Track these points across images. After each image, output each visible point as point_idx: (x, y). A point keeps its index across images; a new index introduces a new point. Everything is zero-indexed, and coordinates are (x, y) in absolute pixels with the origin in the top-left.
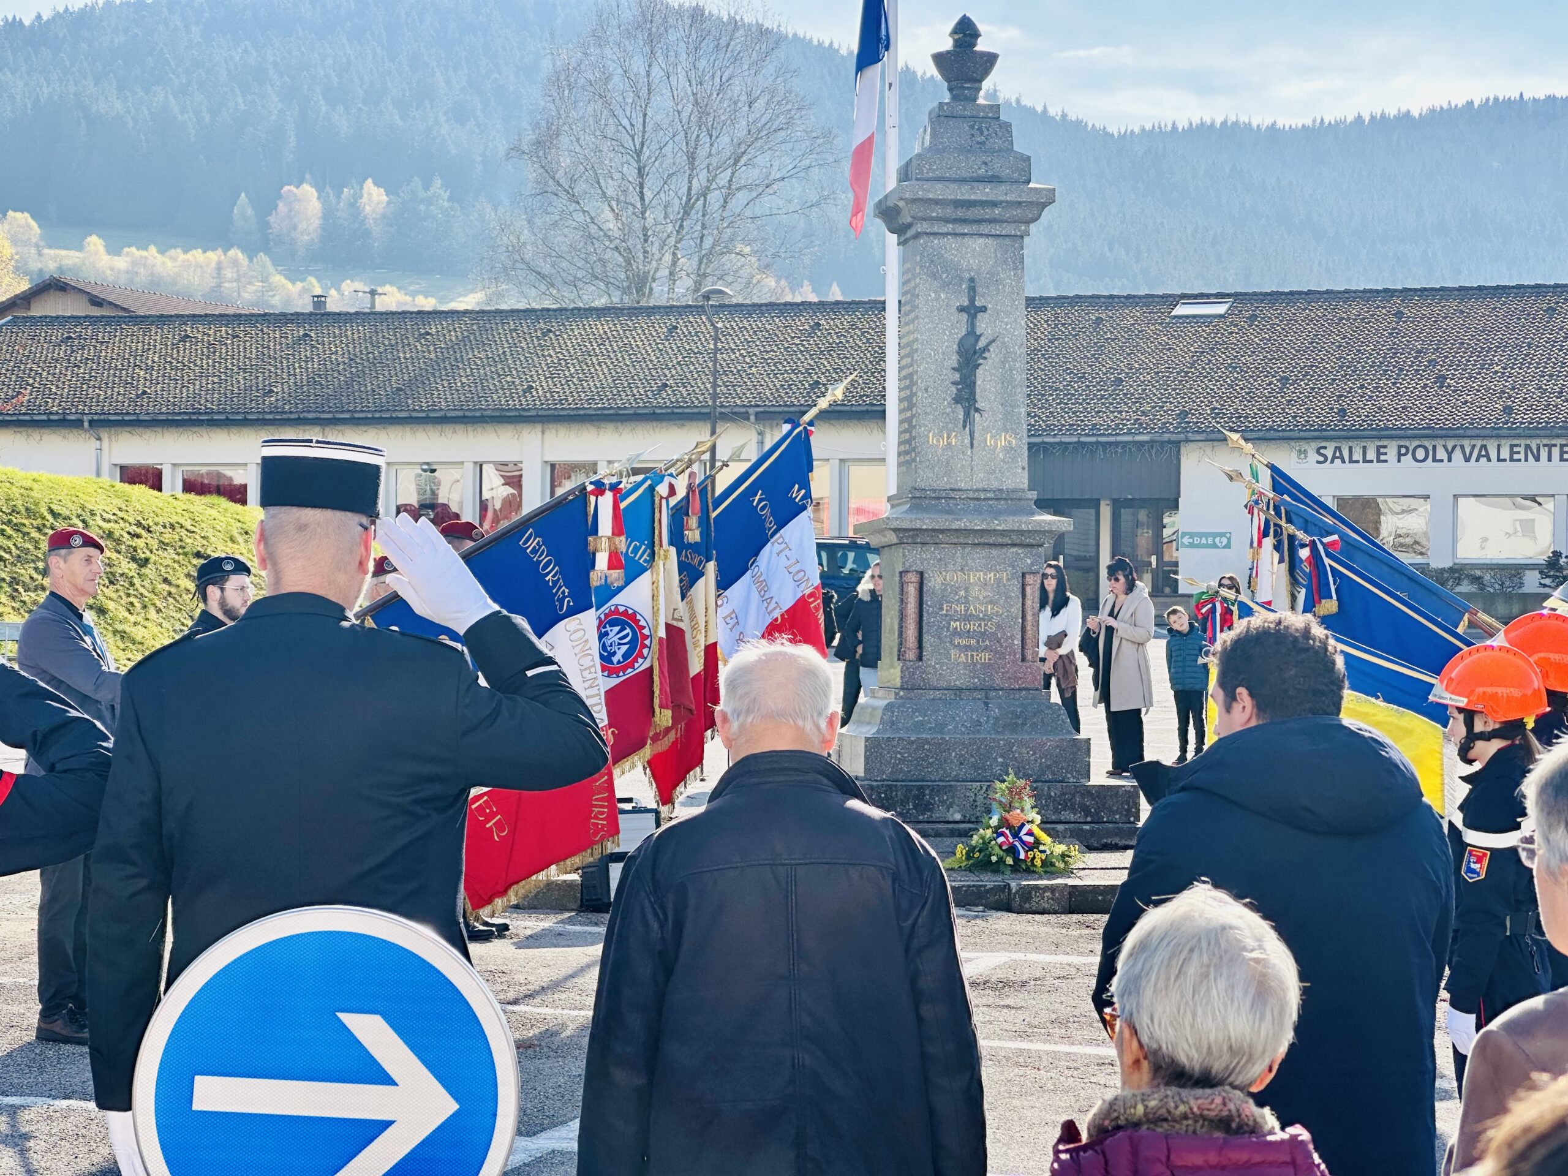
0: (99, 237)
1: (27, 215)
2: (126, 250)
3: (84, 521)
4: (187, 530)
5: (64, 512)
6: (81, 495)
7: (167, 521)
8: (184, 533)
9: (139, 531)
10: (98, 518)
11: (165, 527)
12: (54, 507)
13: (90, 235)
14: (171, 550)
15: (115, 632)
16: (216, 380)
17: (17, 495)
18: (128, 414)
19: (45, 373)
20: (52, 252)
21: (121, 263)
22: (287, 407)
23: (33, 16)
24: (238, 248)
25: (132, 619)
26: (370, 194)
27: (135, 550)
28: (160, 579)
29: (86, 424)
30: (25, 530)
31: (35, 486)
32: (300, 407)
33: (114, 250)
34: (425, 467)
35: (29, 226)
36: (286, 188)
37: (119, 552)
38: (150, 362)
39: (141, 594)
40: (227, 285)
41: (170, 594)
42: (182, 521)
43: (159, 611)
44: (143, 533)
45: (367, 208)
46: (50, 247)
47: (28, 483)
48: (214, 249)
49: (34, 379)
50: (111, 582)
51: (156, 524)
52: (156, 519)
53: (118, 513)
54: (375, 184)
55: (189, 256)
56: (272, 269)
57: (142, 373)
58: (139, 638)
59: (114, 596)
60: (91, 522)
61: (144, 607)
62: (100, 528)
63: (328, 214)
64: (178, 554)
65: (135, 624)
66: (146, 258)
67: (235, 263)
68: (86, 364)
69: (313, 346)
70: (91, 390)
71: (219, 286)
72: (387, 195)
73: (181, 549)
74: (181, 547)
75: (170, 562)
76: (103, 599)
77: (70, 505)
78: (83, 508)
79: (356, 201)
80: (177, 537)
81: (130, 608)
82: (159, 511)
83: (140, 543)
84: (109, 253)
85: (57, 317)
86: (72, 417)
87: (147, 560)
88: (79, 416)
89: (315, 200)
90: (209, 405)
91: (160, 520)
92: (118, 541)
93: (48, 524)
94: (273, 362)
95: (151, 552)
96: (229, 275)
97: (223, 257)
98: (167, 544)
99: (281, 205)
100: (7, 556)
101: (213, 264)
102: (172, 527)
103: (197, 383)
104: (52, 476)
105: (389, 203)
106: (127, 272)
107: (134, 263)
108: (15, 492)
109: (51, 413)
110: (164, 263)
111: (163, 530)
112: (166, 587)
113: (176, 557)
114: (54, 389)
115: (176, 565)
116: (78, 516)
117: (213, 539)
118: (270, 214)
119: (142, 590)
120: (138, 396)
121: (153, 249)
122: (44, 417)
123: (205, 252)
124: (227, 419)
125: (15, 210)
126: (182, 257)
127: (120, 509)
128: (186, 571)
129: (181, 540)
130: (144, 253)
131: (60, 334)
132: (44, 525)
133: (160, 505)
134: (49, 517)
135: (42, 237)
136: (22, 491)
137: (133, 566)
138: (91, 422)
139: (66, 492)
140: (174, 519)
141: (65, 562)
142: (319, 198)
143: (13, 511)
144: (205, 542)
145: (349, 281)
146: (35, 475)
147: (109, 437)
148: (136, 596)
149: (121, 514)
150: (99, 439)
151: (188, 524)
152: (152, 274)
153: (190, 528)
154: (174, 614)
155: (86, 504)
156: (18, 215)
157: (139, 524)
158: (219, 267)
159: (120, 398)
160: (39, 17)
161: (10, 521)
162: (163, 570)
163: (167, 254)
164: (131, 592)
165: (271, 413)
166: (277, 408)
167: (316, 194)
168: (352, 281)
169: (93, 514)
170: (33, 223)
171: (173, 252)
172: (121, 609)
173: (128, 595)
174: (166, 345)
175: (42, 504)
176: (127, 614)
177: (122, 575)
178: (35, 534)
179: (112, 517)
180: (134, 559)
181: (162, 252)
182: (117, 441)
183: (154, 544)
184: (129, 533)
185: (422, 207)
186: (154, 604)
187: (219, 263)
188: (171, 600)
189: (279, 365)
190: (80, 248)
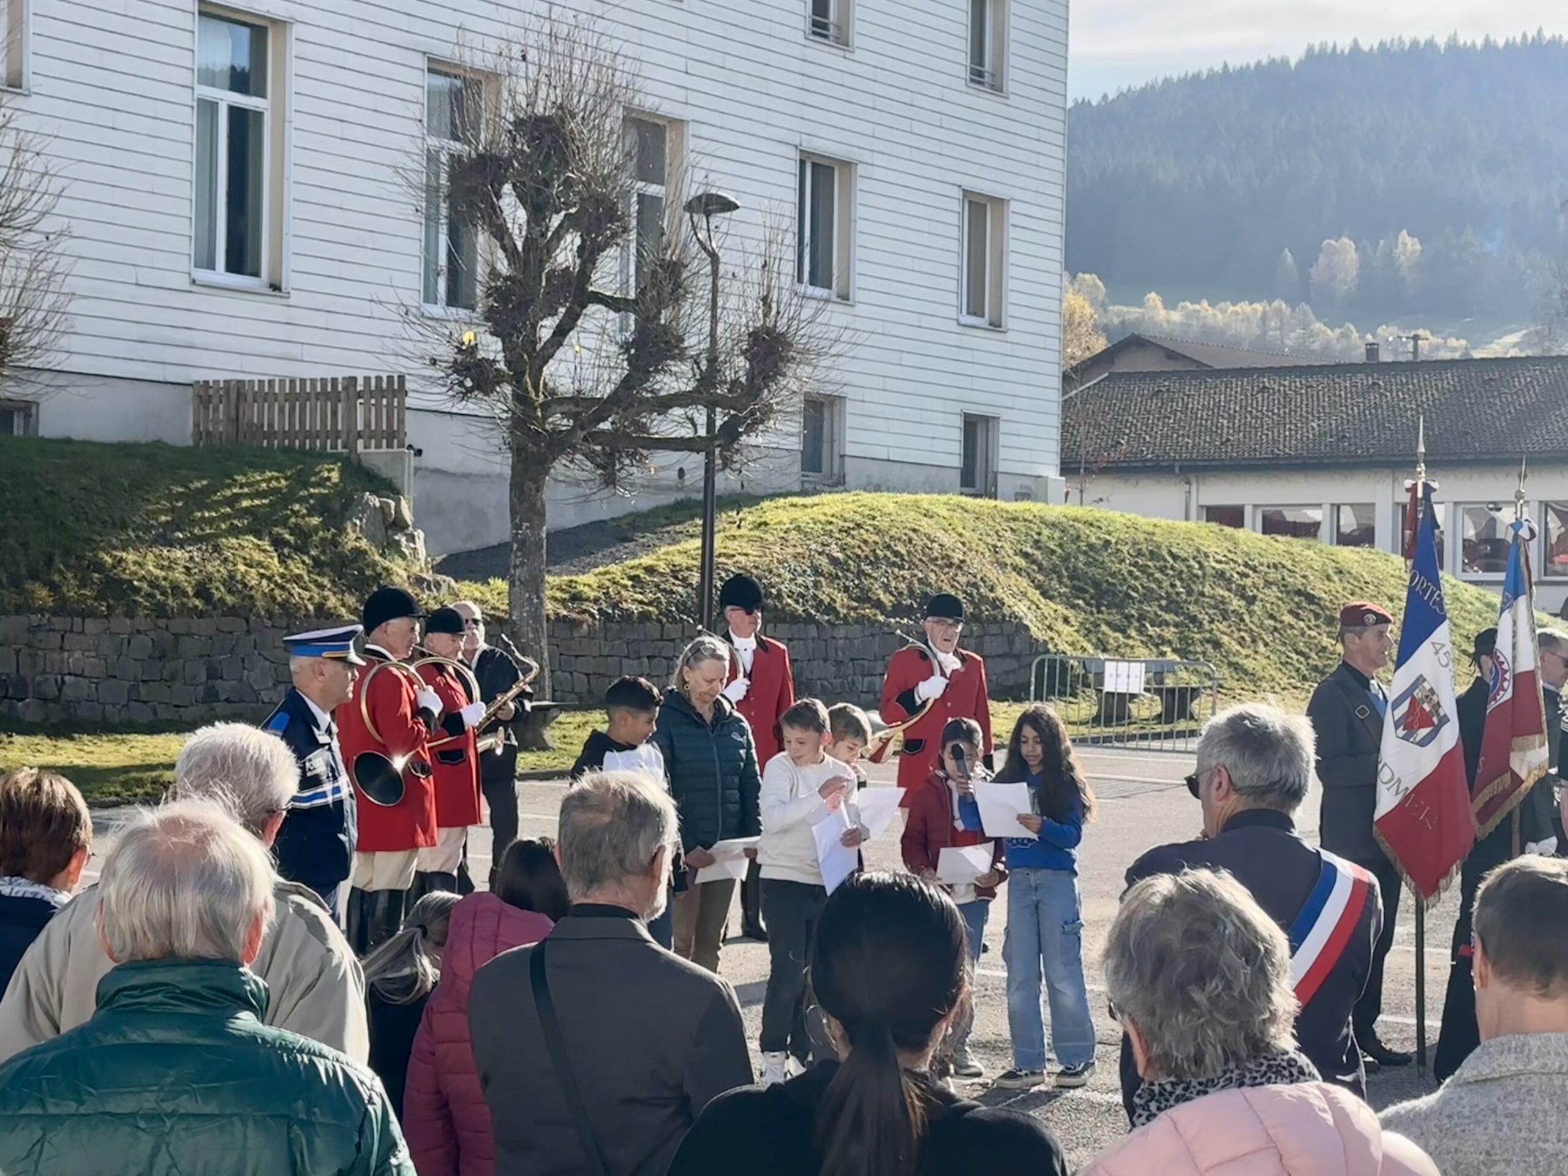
0: (1158, 294)
1: (1094, 276)
2: (1182, 304)
3: (1199, 563)
4: (1290, 570)
5: (1184, 555)
6: (1196, 539)
7: (1271, 561)
8: (1286, 573)
9: (1247, 571)
10: (1211, 559)
11: (1269, 567)
12: (1174, 550)
13: (1150, 292)
14: (1275, 588)
15: (1230, 664)
16: (1293, 427)
17: (1142, 540)
18: (1214, 460)
19: (1139, 425)
20: (1117, 308)
21: (1176, 316)
22: (1359, 452)
23: (1100, 97)
24: (1282, 299)
25: (1244, 652)
26: (1405, 245)
27: (1244, 589)
28: (1266, 615)
29: (1177, 470)
30: (1150, 571)
31: (1157, 531)
32: (1372, 451)
33: (1170, 304)
34: (1491, 506)
35: (1095, 285)
36: (1327, 241)
37: (1230, 590)
38: (1232, 412)
39: (1251, 629)
40: (1271, 333)
41: (1276, 629)
42: (1284, 562)
43: (1266, 645)
44: (1251, 573)
45: (1402, 257)
46: (1114, 304)
47: (1151, 529)
48: (1260, 301)
49: (1130, 429)
50: (1224, 619)
51: (1262, 564)
52: (1262, 560)
53: (1229, 555)
54: (1409, 235)
55: (1238, 308)
56: (1313, 318)
57: (1225, 422)
58: (1250, 670)
59: (1228, 631)
60: (1206, 564)
61: (1254, 641)
62: (1214, 568)
63: (1364, 265)
64: (1281, 592)
65: (1247, 656)
66: (1199, 311)
67: (1279, 310)
68: (1175, 415)
69: (1381, 395)
70: (1180, 439)
71: (1264, 333)
72: (1421, 244)
73: (1284, 587)
74: (1284, 585)
75: (1274, 600)
76: (1218, 634)
77: (1186, 548)
78: (1198, 551)
79: (1391, 252)
80: (1280, 577)
81: (1241, 642)
82: (1263, 553)
83: (1248, 582)
84: (1165, 308)
85: (1148, 373)
86: (1165, 464)
87: (1255, 597)
88: (1171, 463)
89: (1353, 251)
90: (1287, 451)
91: (1265, 561)
92: (1230, 581)
93: (1169, 565)
94: (1344, 409)
95: (1258, 590)
96: (1273, 324)
97: (1268, 308)
98: (1271, 583)
99: (1321, 257)
100: (1134, 594)
101: (1259, 315)
102: (1275, 566)
103: (1276, 430)
104: (1170, 522)
105: (1422, 252)
106: (1182, 324)
107: (1188, 315)
108: (1141, 537)
109: (1146, 460)
110: (1215, 315)
111: (1267, 570)
112: (1272, 622)
113: (1279, 595)
114: (1147, 438)
115: (1280, 603)
116: (1194, 558)
117: (1311, 578)
118: (1312, 266)
119: (1251, 625)
120: (1222, 444)
121: (1205, 304)
122: (1140, 464)
123: (1251, 303)
124: (1304, 463)
125: (1084, 273)
126: (1231, 309)
127: (1230, 551)
128: (1288, 608)
129: (1283, 579)
130: (1197, 307)
131: (1150, 387)
132: (1166, 567)
133: (1264, 547)
134: (1169, 559)
135: (1107, 294)
136: (1146, 536)
137: (1243, 603)
138: (1181, 468)
139: (1182, 536)
140: (1276, 560)
141: (1360, 638)
142: (1356, 249)
143: (1139, 554)
144: (1304, 581)
145: (1384, 327)
146: (1155, 521)
147: (1198, 482)
148: (1245, 631)
149: (1230, 556)
150: (1188, 483)
151: (1289, 564)
152: (1204, 326)
153: (1290, 567)
154: (1280, 648)
155: (1202, 548)
156: (1087, 276)
157: (1246, 565)
158: (1264, 318)
159: (1207, 445)
160: (1105, 96)
161: (1137, 562)
162: (1268, 605)
163: (1218, 306)
164: (1242, 627)
165: (1345, 457)
166: (1349, 452)
167: (1353, 246)
168: (1388, 326)
169: (1207, 556)
170: (1100, 283)
171: (1222, 304)
172: (1233, 643)
173: (1239, 630)
174: (1246, 396)
175: (1163, 546)
176: (1238, 648)
177: (1233, 612)
178: (1158, 575)
179: (1224, 559)
180: (1243, 597)
181: (1212, 305)
182: (1204, 484)
183: (1261, 583)
184: (1238, 573)
185: (1454, 255)
186: (1262, 639)
187: (1264, 313)
188: (1276, 634)
189: (1350, 412)
190: (1141, 304)
